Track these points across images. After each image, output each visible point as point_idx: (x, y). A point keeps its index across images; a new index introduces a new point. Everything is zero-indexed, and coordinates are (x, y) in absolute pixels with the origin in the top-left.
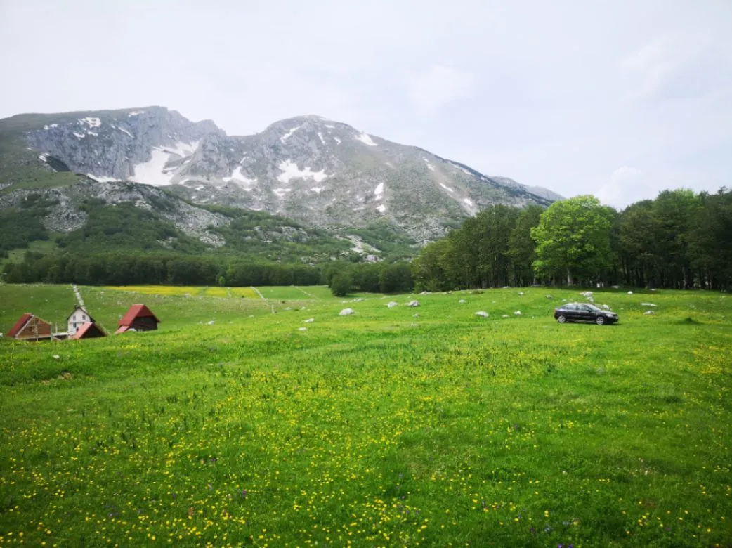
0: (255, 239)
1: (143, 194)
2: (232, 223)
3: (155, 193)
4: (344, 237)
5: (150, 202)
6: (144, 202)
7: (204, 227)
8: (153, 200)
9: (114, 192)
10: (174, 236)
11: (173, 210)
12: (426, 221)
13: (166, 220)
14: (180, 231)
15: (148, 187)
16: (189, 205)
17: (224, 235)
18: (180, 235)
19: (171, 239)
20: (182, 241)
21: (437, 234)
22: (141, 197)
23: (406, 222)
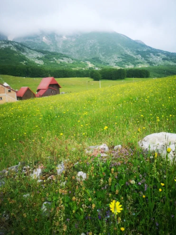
0: (54, 62)
1: (13, 45)
2: (45, 56)
3: (17, 44)
4: (84, 62)
5: (16, 48)
6: (14, 48)
7: (36, 57)
8: (16, 47)
9: (2, 44)
10: (26, 60)
11: (24, 51)
12: (112, 56)
13: (22, 54)
14: (27, 59)
15: (14, 42)
16: (29, 49)
17: (43, 60)
18: (27, 60)
19: (25, 62)
20: (28, 62)
21: (116, 61)
22: (12, 46)
23: (105, 57)
